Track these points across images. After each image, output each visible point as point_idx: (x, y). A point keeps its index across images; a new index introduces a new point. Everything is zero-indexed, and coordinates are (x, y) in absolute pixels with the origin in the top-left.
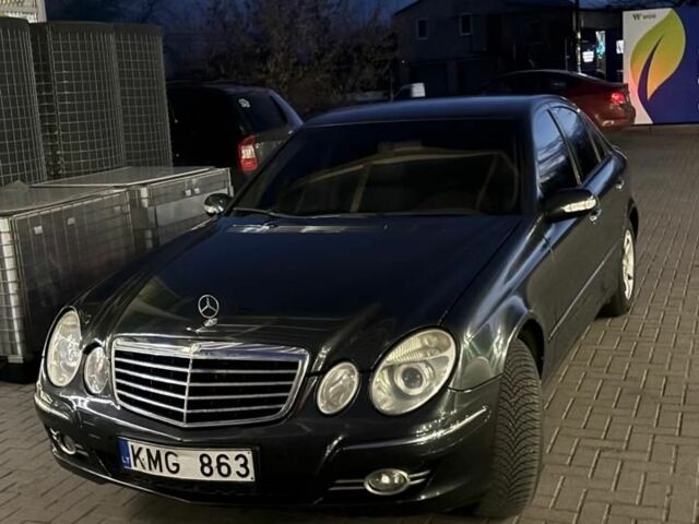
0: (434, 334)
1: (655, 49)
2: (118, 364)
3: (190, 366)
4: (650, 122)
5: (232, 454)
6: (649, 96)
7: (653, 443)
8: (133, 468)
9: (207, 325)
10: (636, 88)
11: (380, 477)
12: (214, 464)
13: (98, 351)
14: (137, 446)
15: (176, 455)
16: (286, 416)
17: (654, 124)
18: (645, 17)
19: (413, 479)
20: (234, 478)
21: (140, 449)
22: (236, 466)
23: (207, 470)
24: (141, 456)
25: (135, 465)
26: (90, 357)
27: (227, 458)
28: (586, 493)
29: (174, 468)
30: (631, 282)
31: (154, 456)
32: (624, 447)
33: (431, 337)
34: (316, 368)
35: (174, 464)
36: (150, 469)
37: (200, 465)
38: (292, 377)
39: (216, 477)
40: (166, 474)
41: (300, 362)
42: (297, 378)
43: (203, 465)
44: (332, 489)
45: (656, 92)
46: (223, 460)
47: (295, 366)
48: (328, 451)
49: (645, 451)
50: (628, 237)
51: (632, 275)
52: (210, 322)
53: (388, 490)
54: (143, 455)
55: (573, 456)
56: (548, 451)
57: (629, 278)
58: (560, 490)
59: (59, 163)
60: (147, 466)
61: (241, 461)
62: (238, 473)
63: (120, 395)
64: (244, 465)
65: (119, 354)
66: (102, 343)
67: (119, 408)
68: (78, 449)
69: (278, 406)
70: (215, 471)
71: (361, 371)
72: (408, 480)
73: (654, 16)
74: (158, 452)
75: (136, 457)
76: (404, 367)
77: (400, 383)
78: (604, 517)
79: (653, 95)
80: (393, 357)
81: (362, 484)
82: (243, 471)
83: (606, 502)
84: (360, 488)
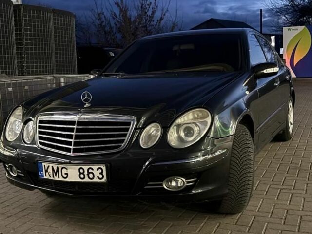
0: (200, 111)
1: (297, 44)
2: (40, 127)
3: (76, 125)
4: (295, 77)
5: (95, 167)
6: (295, 65)
7: (307, 187)
8: (45, 177)
9: (85, 106)
10: (289, 61)
11: (171, 182)
12: (86, 173)
13: (31, 123)
14: (46, 165)
15: (66, 169)
16: (124, 149)
17: (297, 78)
18: (293, 30)
19: (188, 183)
20: (96, 180)
21: (49, 166)
22: (97, 173)
23: (82, 176)
24: (49, 171)
25: (46, 176)
26: (26, 126)
27: (92, 169)
28: (275, 206)
29: (65, 176)
30: (292, 126)
31: (55, 170)
32: (293, 188)
33: (199, 112)
34: (140, 126)
35: (65, 174)
36: (53, 177)
37: (79, 173)
38: (127, 130)
39: (87, 180)
40: (61, 179)
41: (132, 122)
42: (130, 130)
43: (80, 173)
44: (146, 187)
45: (297, 64)
46: (90, 170)
47: (129, 124)
48: (144, 168)
49: (304, 190)
50: (291, 104)
51: (292, 122)
52: (87, 105)
53: (175, 188)
54: (50, 170)
55: (267, 191)
56: (254, 189)
57: (291, 124)
58: (261, 204)
59: (24, 69)
60: (52, 176)
61: (100, 171)
62: (98, 177)
63: (40, 142)
64: (101, 173)
65: (41, 122)
66: (33, 119)
67: (39, 148)
68: (18, 172)
69: (120, 144)
70: (86, 177)
71: (162, 127)
72: (186, 183)
73: (297, 30)
74: (58, 168)
75: (46, 171)
76: (185, 126)
77: (182, 134)
78: (285, 215)
79: (296, 65)
80: (179, 121)
81: (162, 185)
82: (101, 176)
83: (285, 209)
84: (161, 186)
